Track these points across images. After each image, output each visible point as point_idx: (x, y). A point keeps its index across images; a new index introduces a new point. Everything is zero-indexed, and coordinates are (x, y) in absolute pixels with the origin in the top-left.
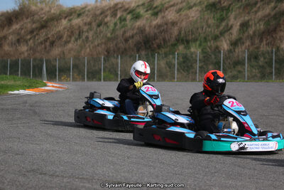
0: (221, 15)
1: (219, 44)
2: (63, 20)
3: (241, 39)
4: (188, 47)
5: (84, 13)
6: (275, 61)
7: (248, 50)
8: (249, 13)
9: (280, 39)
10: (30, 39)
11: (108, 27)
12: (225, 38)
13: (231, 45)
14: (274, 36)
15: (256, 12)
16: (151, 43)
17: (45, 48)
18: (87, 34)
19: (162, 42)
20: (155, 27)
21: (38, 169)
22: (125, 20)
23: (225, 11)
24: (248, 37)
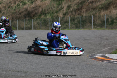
0: (59, 3)
1: (58, 14)
3: (67, 12)
4: (46, 16)
5: (2, 2)
6: (82, 21)
7: (70, 17)
8: (70, 2)
9: (83, 12)
11: (12, 8)
12: (61, 12)
13: (63, 15)
14: (81, 11)
15: (73, 1)
16: (30, 15)
18: (4, 11)
19: (35, 14)
20: (32, 8)
22: (19, 5)
23: (60, 1)
24: (70, 11)
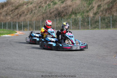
1: (89, 14)
2: (25, 6)
3: (98, 12)
4: (76, 16)
5: (33, 2)
7: (101, 16)
8: (101, 1)
9: (114, 12)
10: (11, 13)
11: (43, 8)
12: (91, 12)
13: (94, 14)
14: (111, 10)
15: (104, 1)
16: (61, 14)
17: (18, 17)
18: (34, 11)
19: (66, 14)
20: (62, 8)
21: (10, 67)
22: (50, 5)
23: (91, 1)
24: (101, 11)
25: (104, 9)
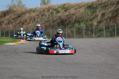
0: (93, 11)
1: (92, 22)
2: (27, 14)
3: (102, 20)
4: (79, 24)
5: (36, 11)
6: (116, 29)
7: (105, 25)
8: (105, 10)
10: (14, 22)
11: (46, 16)
12: (95, 20)
13: (98, 23)
14: (116, 19)
15: (108, 9)
16: (64, 23)
17: (20, 26)
18: (37, 19)
19: (69, 22)
20: (66, 16)
21: (18, 75)
22: (53, 13)
23: (95, 9)
24: (105, 19)
25: (108, 18)
